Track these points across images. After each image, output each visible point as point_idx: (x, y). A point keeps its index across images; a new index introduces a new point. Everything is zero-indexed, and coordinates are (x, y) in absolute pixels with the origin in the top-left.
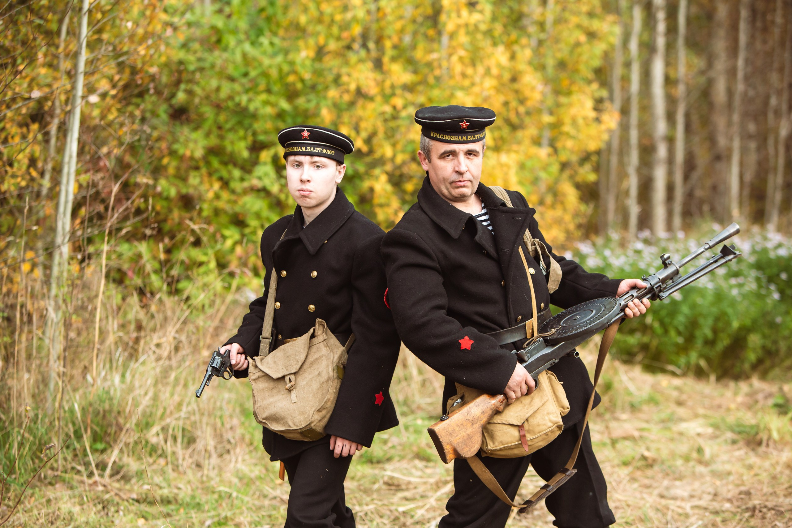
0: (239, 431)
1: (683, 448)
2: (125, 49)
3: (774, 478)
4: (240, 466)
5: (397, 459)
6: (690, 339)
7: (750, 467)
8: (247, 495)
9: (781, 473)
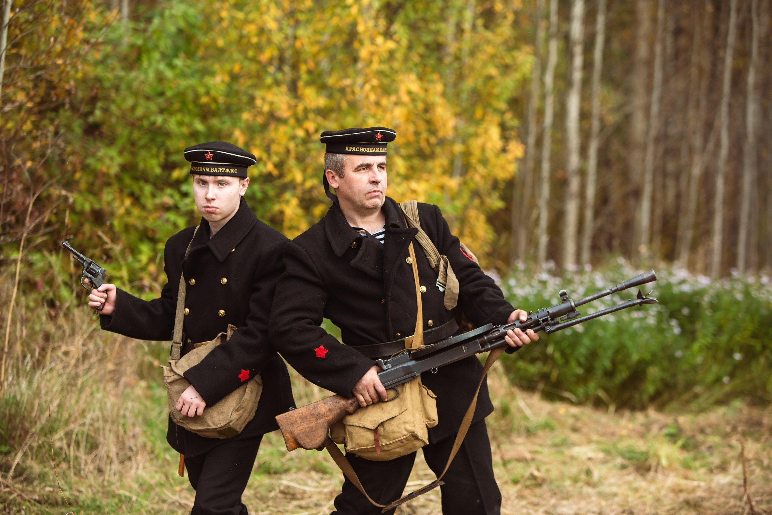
0: (141, 439)
1: (574, 470)
2: (42, 63)
3: (658, 500)
4: (140, 472)
5: (293, 470)
6: (589, 370)
7: (636, 490)
8: (146, 499)
9: (665, 496)
